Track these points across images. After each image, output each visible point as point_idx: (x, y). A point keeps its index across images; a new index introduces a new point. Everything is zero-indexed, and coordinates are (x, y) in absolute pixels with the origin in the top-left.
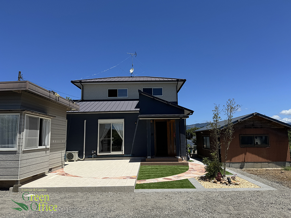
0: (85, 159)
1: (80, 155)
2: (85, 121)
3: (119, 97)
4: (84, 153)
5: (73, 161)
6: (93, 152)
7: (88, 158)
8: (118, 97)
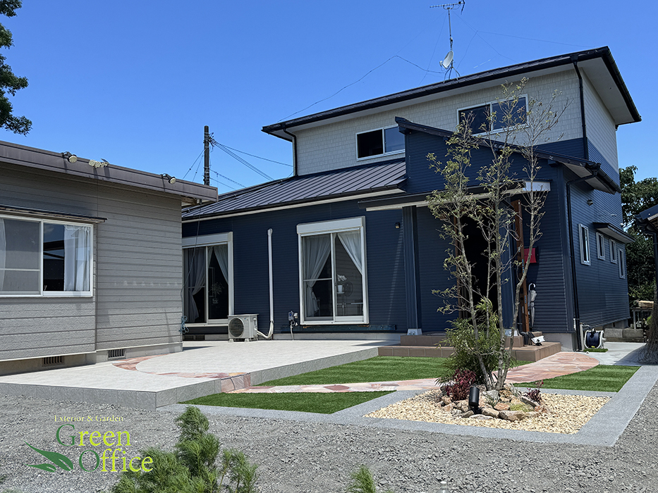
0: (276, 336)
1: (262, 326)
2: (270, 232)
3: (388, 154)
4: (272, 319)
5: (243, 340)
6: (291, 318)
7: (282, 333)
8: (384, 154)
